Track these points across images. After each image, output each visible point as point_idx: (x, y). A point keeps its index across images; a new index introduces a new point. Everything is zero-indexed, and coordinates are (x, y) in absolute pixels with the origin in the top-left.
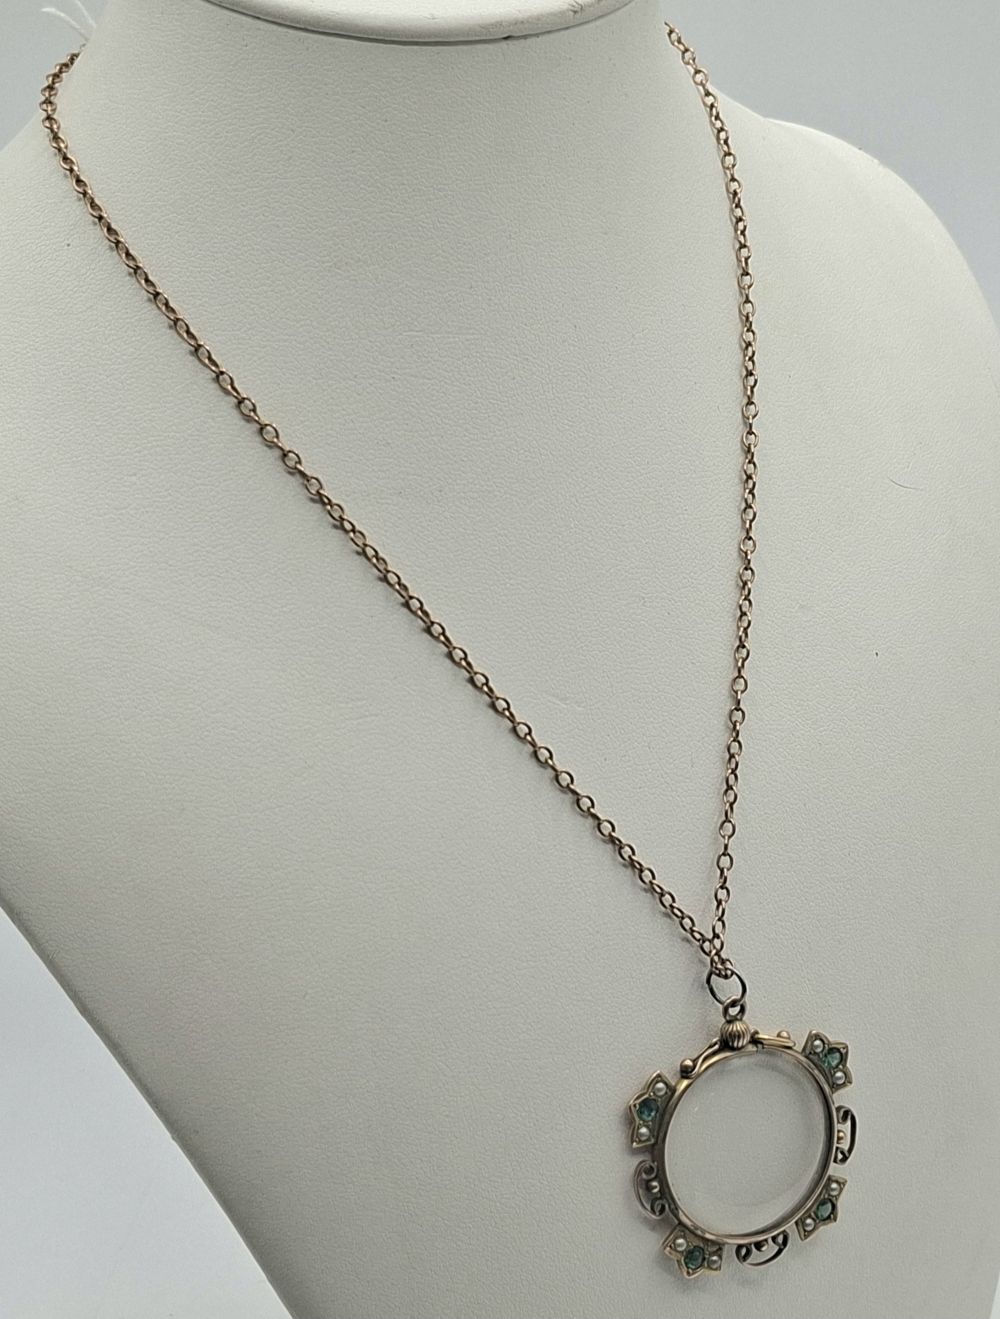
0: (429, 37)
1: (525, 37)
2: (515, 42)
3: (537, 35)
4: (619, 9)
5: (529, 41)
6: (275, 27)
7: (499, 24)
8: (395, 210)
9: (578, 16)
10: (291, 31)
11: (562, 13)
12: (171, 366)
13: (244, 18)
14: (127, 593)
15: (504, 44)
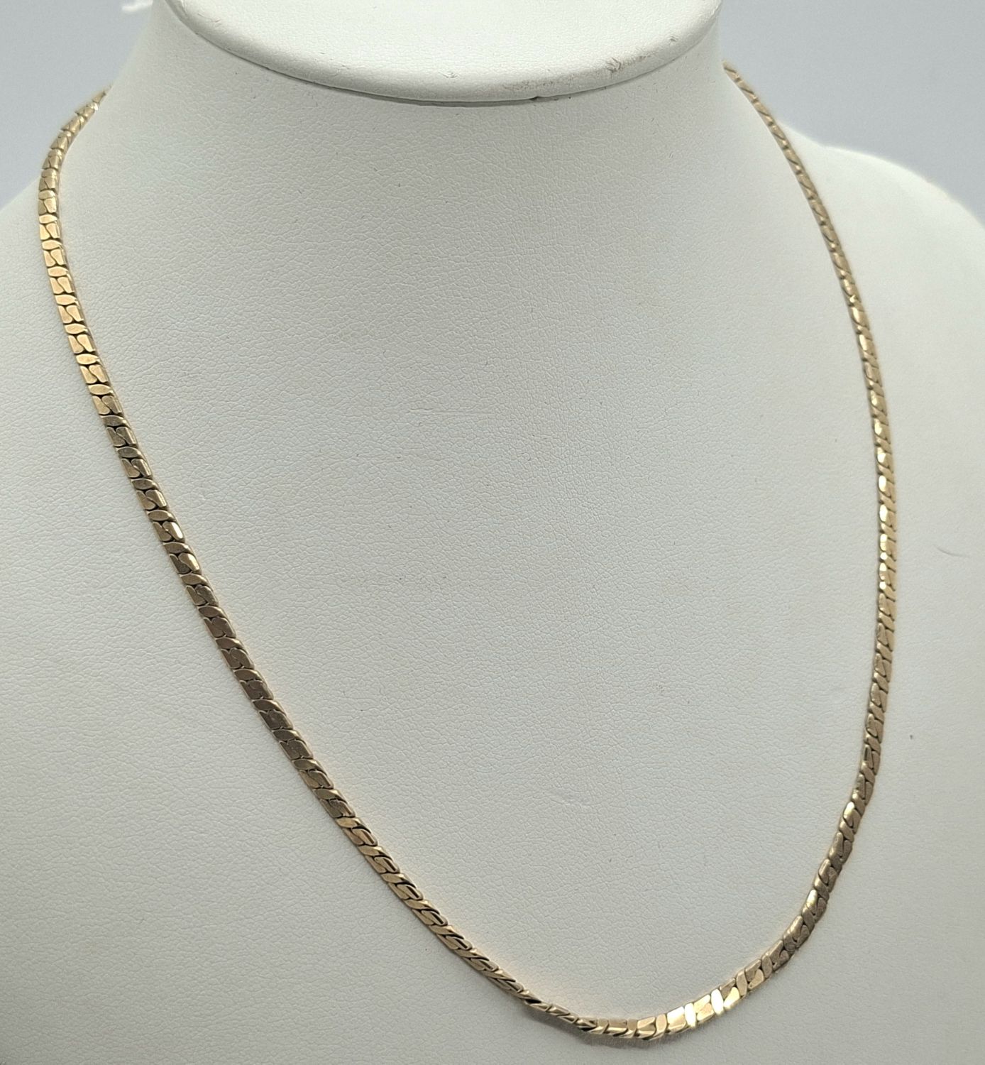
0: (447, 97)
1: (556, 98)
2: (545, 104)
3: (569, 96)
4: (665, 65)
5: (559, 102)
6: (283, 79)
7: (525, 84)
8: (406, 281)
9: (616, 75)
10: (300, 85)
11: (598, 72)
12: (163, 435)
13: (253, 67)
14: (99, 680)
15: (532, 106)
